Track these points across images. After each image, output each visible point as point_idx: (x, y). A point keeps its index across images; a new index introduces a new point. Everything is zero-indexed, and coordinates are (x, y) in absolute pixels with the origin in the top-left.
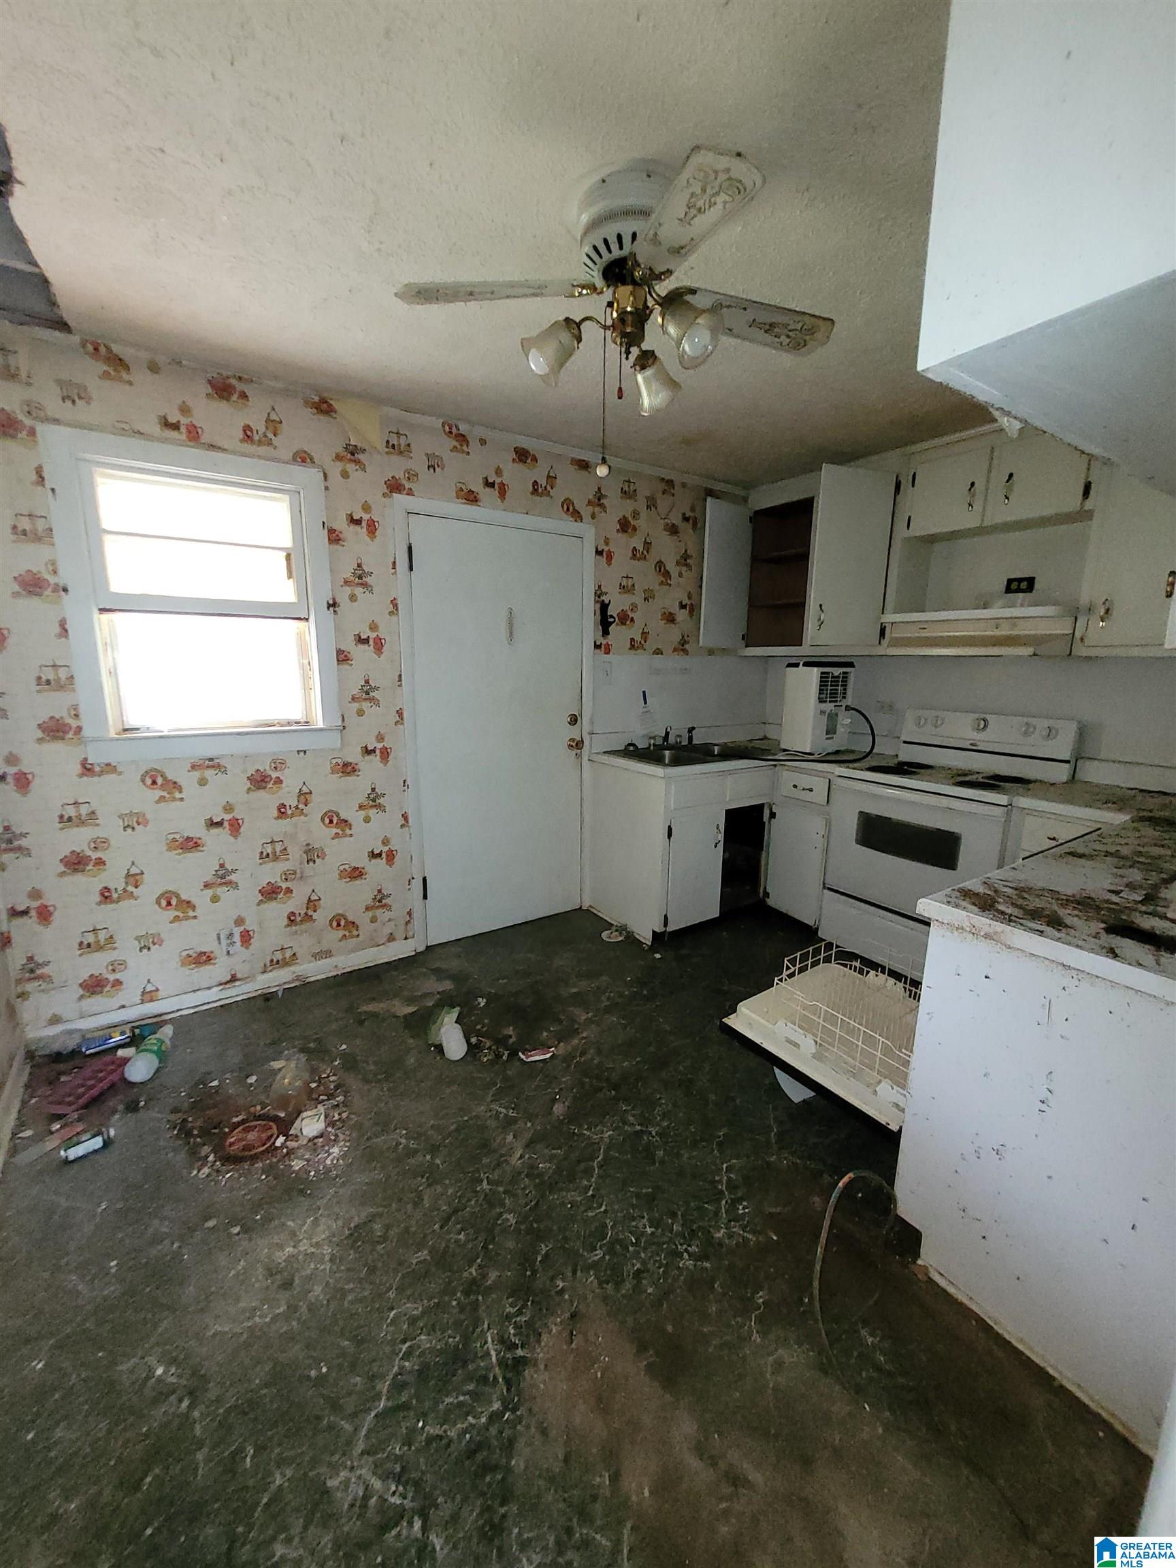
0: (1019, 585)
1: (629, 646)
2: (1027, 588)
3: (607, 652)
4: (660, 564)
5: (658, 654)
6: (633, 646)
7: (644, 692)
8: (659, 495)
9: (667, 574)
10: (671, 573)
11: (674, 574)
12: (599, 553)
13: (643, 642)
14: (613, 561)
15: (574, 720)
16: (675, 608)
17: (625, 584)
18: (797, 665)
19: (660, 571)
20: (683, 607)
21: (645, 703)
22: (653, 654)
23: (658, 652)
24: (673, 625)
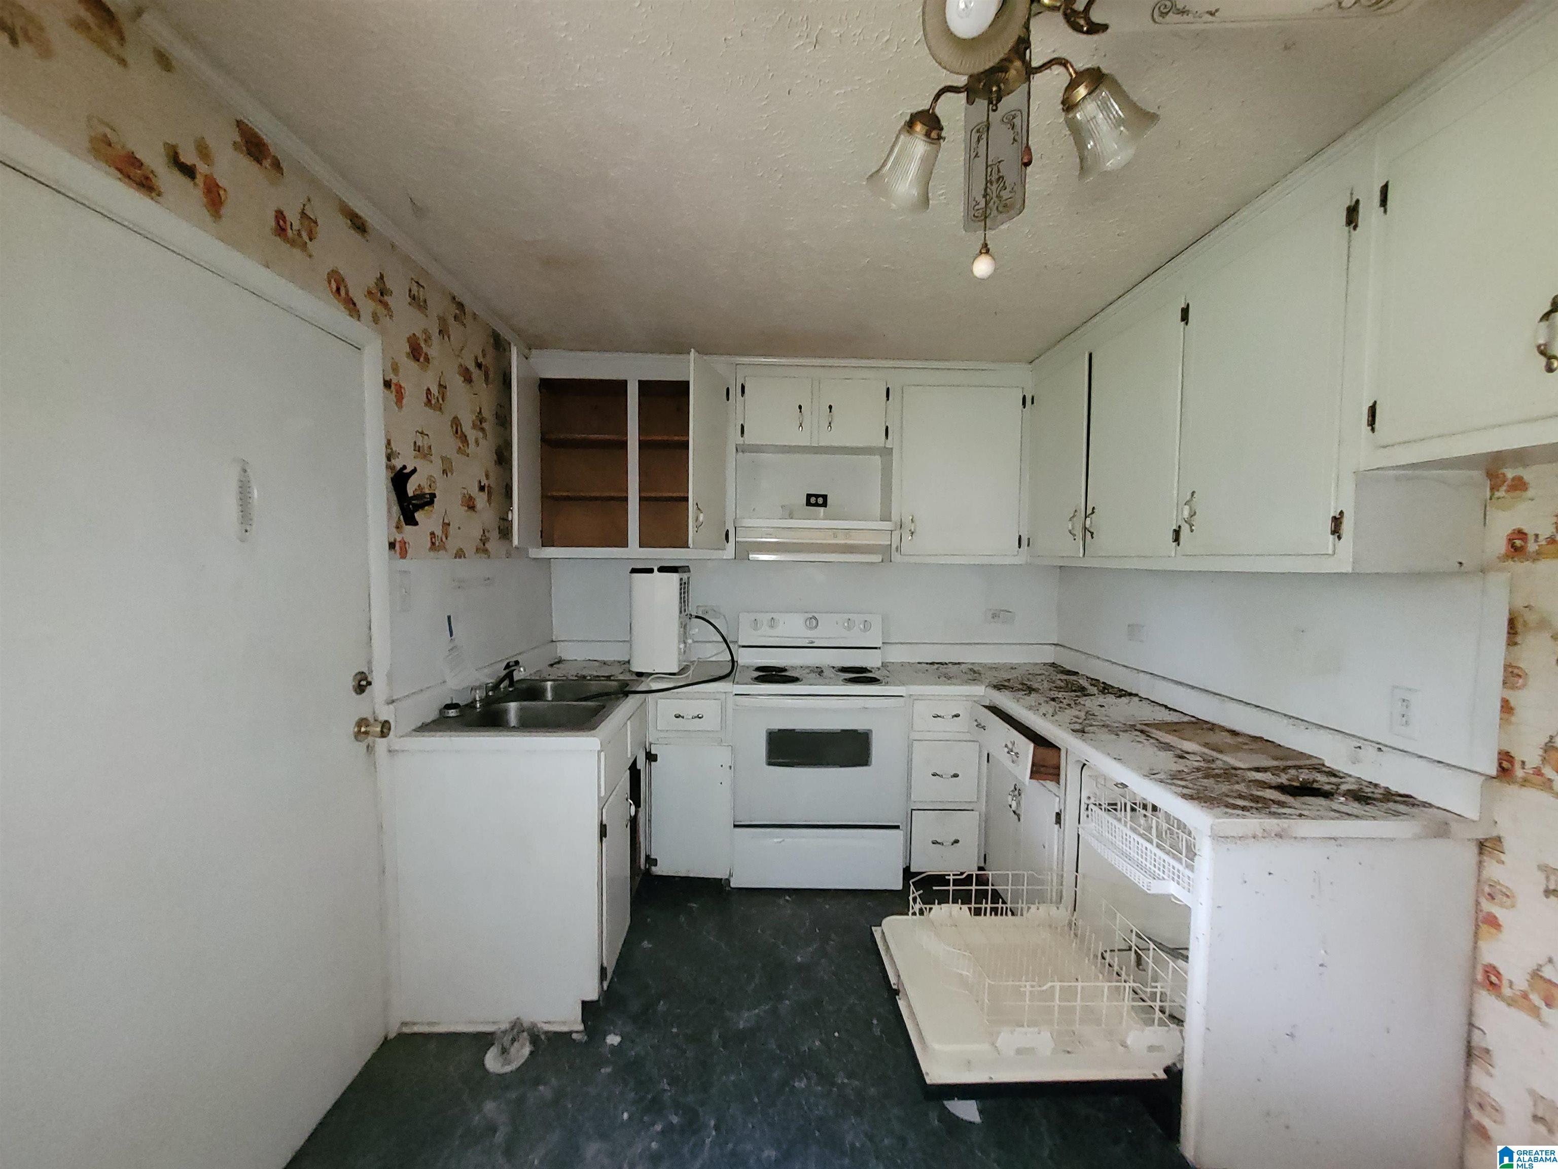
0: (817, 500)
1: (429, 544)
2: (823, 503)
3: (404, 554)
4: (456, 423)
5: (460, 557)
6: (434, 546)
7: (449, 618)
8: (451, 321)
9: (464, 439)
10: (468, 437)
11: (471, 440)
12: (387, 384)
13: (444, 539)
14: (404, 401)
15: (362, 684)
16: (474, 491)
17: (421, 445)
18: (650, 571)
19: (457, 432)
20: (482, 488)
21: (451, 635)
22: (455, 557)
23: (460, 554)
24: (473, 513)
